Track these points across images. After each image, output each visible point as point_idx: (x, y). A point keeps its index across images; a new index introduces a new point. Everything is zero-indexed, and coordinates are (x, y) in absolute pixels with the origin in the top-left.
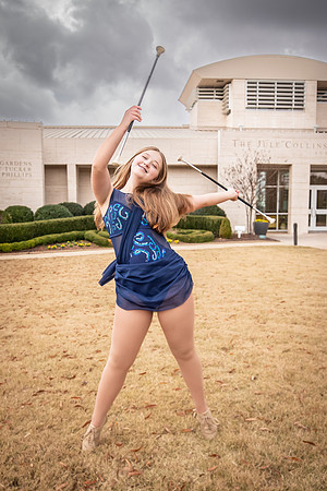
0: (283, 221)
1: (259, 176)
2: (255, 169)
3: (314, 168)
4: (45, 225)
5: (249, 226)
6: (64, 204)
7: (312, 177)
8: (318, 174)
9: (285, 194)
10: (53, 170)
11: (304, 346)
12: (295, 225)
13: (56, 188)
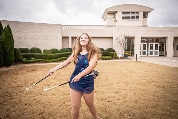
0: (133, 53)
1: (125, 40)
2: (124, 38)
3: (142, 38)
4: (62, 54)
5: (122, 55)
6: (68, 48)
7: (141, 40)
8: (143, 39)
9: (133, 45)
10: (65, 38)
11: (140, 92)
12: (136, 55)
13: (65, 43)
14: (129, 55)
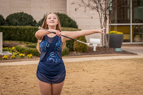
14: (126, 37)
